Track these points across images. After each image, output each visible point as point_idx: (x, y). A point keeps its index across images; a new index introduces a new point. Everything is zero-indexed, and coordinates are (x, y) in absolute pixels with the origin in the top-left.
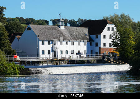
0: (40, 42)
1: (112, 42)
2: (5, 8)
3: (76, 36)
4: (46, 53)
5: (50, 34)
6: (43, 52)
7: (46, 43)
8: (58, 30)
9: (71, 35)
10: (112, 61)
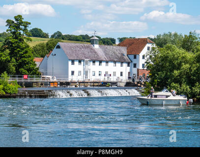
0: (70, 63)
1: (146, 62)
2: (30, 24)
3: (112, 55)
4: (76, 73)
5: (81, 53)
6: (73, 73)
7: (76, 63)
8: (92, 49)
9: (106, 54)
10: (143, 85)
